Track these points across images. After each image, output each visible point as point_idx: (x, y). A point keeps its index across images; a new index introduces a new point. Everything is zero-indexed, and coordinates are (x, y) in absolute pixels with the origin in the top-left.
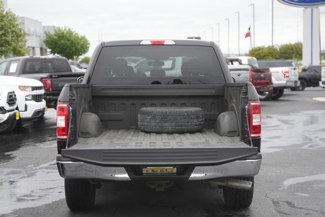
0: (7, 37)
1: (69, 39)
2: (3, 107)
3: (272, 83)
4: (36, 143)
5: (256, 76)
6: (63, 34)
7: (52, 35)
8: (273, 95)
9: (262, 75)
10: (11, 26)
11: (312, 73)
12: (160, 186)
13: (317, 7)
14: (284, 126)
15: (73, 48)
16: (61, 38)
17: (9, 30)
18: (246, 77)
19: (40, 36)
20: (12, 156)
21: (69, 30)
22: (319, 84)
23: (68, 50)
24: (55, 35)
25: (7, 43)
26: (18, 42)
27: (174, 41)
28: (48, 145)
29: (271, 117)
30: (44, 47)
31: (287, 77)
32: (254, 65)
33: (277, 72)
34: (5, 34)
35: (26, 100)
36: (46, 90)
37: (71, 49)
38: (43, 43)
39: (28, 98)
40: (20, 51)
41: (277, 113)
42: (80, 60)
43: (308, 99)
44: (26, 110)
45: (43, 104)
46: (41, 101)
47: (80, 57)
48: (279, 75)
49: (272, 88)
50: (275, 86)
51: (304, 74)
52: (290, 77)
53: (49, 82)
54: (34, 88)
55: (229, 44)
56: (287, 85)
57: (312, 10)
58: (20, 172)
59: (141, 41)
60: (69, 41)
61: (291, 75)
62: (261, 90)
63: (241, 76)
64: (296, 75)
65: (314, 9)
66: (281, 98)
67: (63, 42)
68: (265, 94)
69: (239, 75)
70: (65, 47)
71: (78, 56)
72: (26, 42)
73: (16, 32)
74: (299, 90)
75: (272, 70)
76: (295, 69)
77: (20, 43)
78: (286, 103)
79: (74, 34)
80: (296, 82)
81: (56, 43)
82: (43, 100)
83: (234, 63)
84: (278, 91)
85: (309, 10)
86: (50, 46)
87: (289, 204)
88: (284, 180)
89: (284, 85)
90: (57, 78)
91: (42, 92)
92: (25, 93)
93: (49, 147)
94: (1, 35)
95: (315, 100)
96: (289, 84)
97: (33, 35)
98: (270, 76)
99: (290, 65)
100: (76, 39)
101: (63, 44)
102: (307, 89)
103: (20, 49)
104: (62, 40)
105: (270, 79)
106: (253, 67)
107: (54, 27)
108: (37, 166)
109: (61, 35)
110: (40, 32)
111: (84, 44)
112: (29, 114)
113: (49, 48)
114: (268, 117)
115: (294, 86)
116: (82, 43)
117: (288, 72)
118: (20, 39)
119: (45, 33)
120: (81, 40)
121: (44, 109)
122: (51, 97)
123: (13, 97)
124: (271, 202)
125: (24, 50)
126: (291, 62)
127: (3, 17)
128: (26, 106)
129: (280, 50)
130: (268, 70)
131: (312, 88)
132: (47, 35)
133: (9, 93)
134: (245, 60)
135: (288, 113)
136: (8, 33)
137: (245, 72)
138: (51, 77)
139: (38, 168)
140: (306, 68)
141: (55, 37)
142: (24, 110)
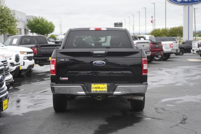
0: (5, 22)
1: (42, 23)
2: (13, 63)
3: (163, 51)
4: (31, 82)
5: (154, 46)
6: (38, 20)
7: (31, 22)
8: (164, 58)
9: (157, 46)
10: (8, 16)
11: (188, 45)
12: (99, 98)
13: (192, 6)
14: (168, 74)
15: (45, 29)
16: (37, 23)
17: (6, 18)
18: (147, 47)
19: (24, 22)
20: (19, 89)
21: (42, 18)
22: (190, 51)
23: (41, 30)
24: (34, 21)
25: (5, 26)
26: (12, 26)
27: (106, 28)
28: (37, 83)
29: (161, 70)
30: (27, 28)
31: (171, 47)
32: (153, 40)
33: (166, 44)
34: (4, 20)
35: (24, 59)
36: (34, 54)
37: (43, 30)
38: (26, 26)
39: (25, 58)
40: (13, 31)
41: (165, 68)
42: (49, 36)
43: (184, 60)
44: (24, 65)
45: (33, 62)
46: (32, 60)
47: (49, 34)
48: (167, 46)
49: (163, 54)
50: (165, 52)
51: (183, 46)
52: (174, 47)
53: (36, 49)
54: (28, 53)
55: (139, 27)
56: (172, 52)
57: (189, 7)
58: (26, 96)
59: (90, 28)
60: (42, 25)
61: (174, 46)
62: (157, 55)
63: (144, 46)
64: (177, 46)
65: (190, 7)
66: (168, 59)
67: (38, 25)
68: (159, 57)
69: (143, 46)
70: (39, 29)
71: (47, 34)
72: (16, 25)
73: (10, 19)
74: (180, 55)
75: (163, 43)
76: (176, 42)
77: (13, 26)
78: (171, 62)
79: (45, 21)
80: (177, 50)
81: (34, 26)
82: (33, 59)
83: (141, 39)
84: (167, 55)
85: (187, 7)
86: (30, 28)
87: (163, 109)
88: (162, 99)
89: (170, 52)
90: (40, 47)
91: (32, 55)
92: (24, 55)
93: (38, 84)
94: (2, 21)
95: (188, 61)
96: (173, 51)
97: (20, 21)
98: (162, 46)
99: (174, 40)
100: (46, 24)
101: (38, 27)
102: (185, 54)
103: (13, 30)
104: (38, 24)
105: (162, 48)
106: (152, 41)
107: (33, 16)
108: (34, 93)
109: (37, 21)
110: (24, 19)
111: (51, 27)
112: (25, 67)
113: (30, 29)
114: (159, 69)
115: (176, 52)
116: (50, 26)
117: (172, 44)
118: (13, 24)
119: (27, 20)
120: (49, 24)
121: (34, 64)
122: (37, 58)
123: (18, 57)
124: (154, 108)
125: (15, 30)
126: (175, 38)
127: (3, 10)
128: (24, 63)
129: (170, 31)
130: (161, 43)
131: (188, 54)
132: (29, 21)
133: (16, 55)
134: (147, 37)
135: (171, 68)
136: (6, 20)
137: (147, 44)
138: (37, 47)
139: (34, 94)
140: (184, 42)
141: (33, 23)
142: (23, 65)
